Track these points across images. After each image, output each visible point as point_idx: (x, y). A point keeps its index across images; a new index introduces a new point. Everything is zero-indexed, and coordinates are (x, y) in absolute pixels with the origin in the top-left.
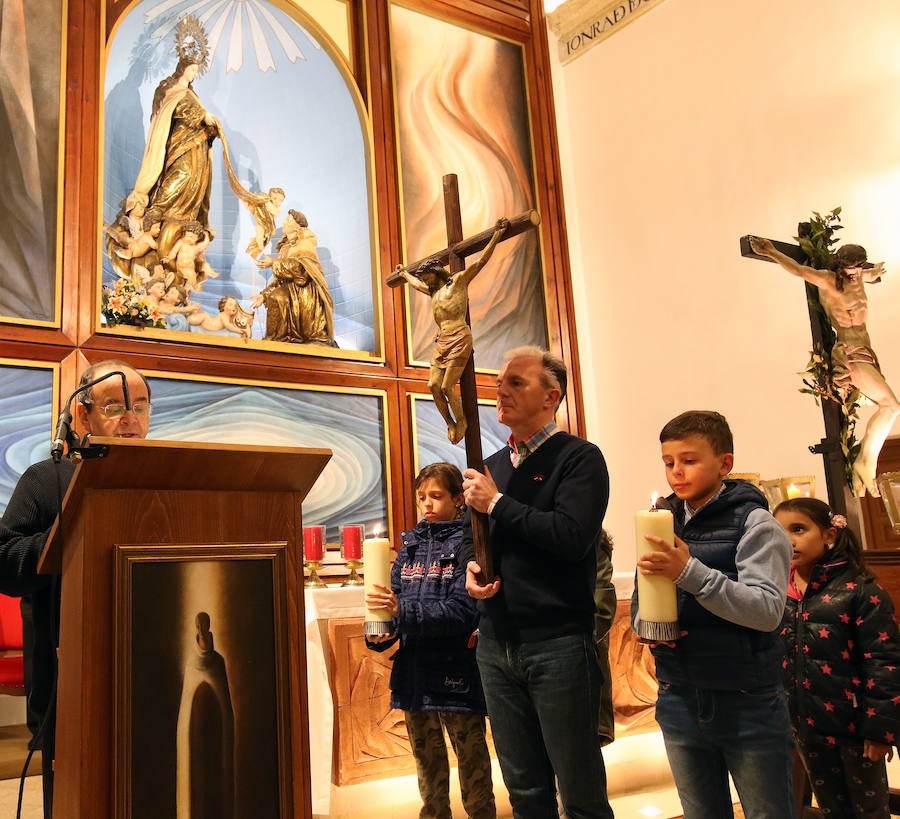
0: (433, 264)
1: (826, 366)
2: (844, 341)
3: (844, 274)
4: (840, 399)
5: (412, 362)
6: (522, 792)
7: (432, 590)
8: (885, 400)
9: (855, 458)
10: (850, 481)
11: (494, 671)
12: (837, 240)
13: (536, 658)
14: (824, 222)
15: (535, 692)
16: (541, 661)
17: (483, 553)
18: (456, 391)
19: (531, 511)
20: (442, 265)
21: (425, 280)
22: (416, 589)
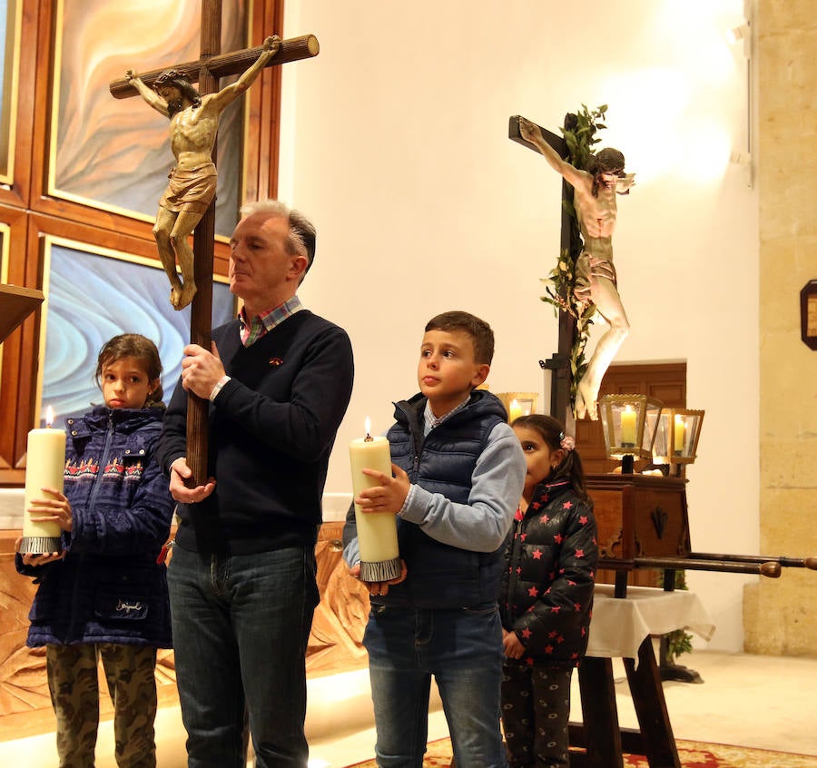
0: (177, 77)
1: (570, 276)
2: (591, 251)
3: (601, 179)
4: (577, 313)
5: (52, 191)
6: (204, 733)
7: (109, 493)
8: (617, 319)
9: (581, 378)
10: (573, 401)
11: (191, 589)
12: (599, 141)
13: (247, 573)
14: (590, 118)
15: (238, 613)
16: (252, 577)
17: (198, 447)
18: (189, 244)
19: (263, 401)
20: (191, 81)
21: (165, 95)
22: (85, 492)
